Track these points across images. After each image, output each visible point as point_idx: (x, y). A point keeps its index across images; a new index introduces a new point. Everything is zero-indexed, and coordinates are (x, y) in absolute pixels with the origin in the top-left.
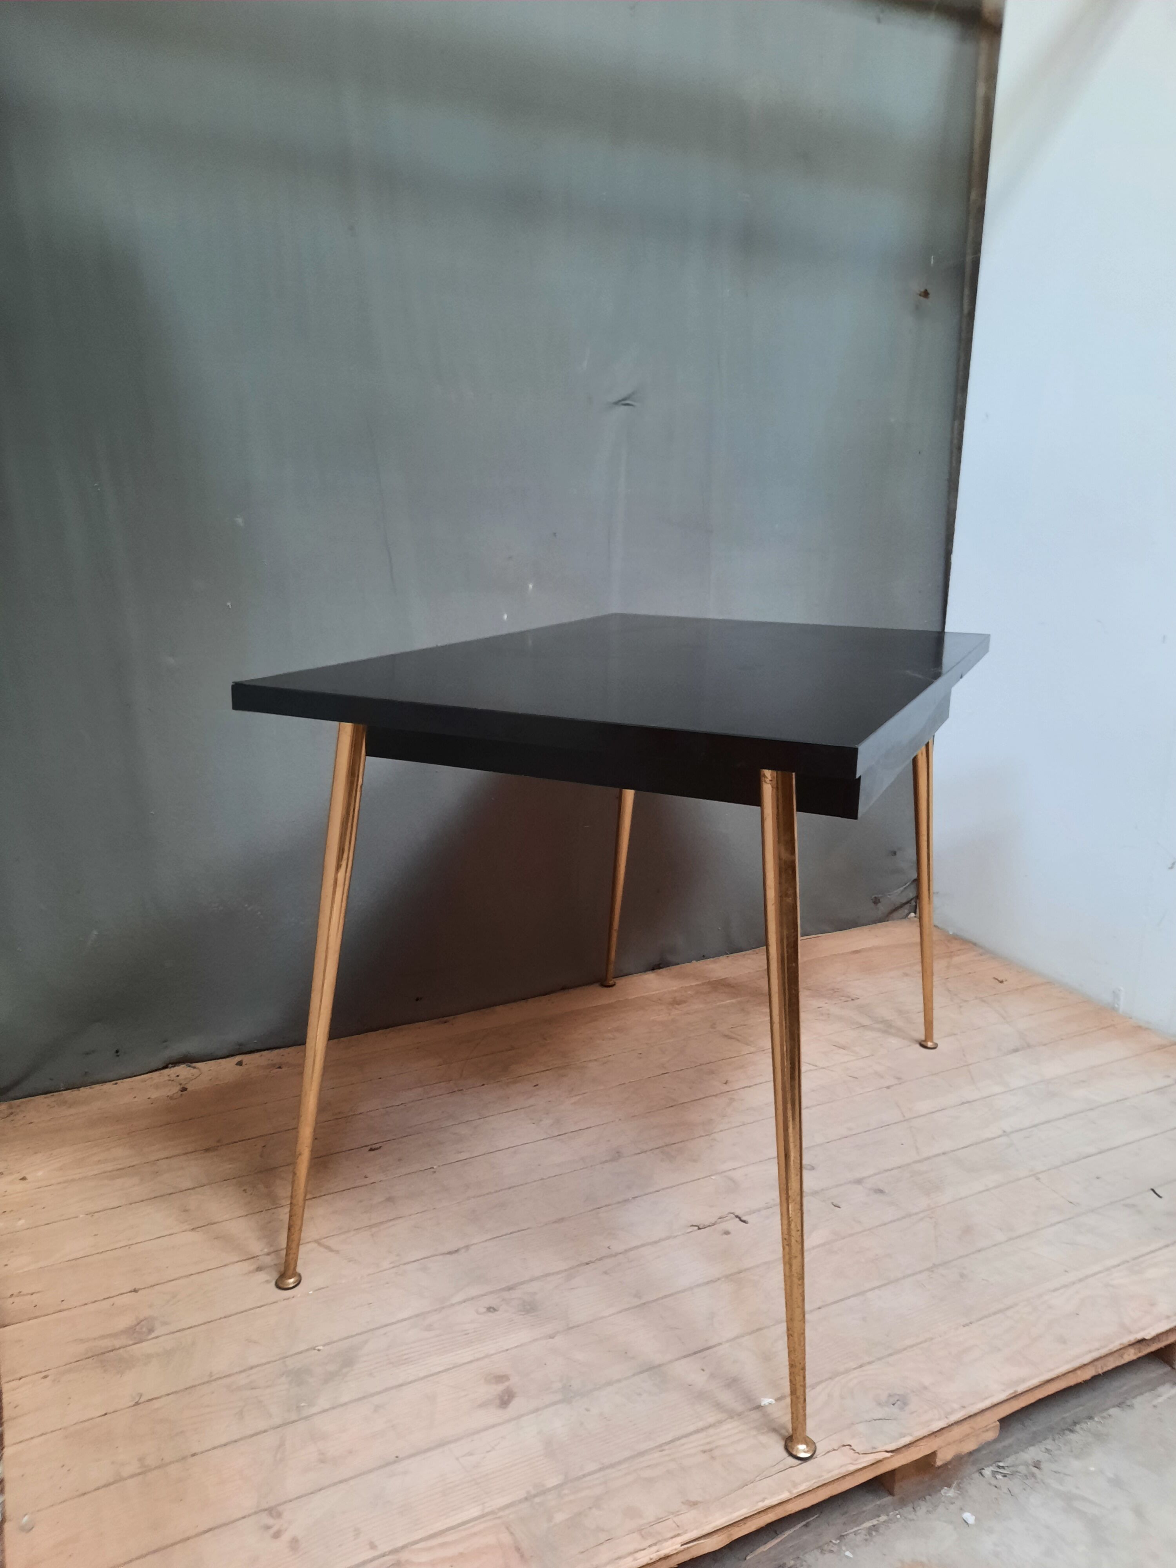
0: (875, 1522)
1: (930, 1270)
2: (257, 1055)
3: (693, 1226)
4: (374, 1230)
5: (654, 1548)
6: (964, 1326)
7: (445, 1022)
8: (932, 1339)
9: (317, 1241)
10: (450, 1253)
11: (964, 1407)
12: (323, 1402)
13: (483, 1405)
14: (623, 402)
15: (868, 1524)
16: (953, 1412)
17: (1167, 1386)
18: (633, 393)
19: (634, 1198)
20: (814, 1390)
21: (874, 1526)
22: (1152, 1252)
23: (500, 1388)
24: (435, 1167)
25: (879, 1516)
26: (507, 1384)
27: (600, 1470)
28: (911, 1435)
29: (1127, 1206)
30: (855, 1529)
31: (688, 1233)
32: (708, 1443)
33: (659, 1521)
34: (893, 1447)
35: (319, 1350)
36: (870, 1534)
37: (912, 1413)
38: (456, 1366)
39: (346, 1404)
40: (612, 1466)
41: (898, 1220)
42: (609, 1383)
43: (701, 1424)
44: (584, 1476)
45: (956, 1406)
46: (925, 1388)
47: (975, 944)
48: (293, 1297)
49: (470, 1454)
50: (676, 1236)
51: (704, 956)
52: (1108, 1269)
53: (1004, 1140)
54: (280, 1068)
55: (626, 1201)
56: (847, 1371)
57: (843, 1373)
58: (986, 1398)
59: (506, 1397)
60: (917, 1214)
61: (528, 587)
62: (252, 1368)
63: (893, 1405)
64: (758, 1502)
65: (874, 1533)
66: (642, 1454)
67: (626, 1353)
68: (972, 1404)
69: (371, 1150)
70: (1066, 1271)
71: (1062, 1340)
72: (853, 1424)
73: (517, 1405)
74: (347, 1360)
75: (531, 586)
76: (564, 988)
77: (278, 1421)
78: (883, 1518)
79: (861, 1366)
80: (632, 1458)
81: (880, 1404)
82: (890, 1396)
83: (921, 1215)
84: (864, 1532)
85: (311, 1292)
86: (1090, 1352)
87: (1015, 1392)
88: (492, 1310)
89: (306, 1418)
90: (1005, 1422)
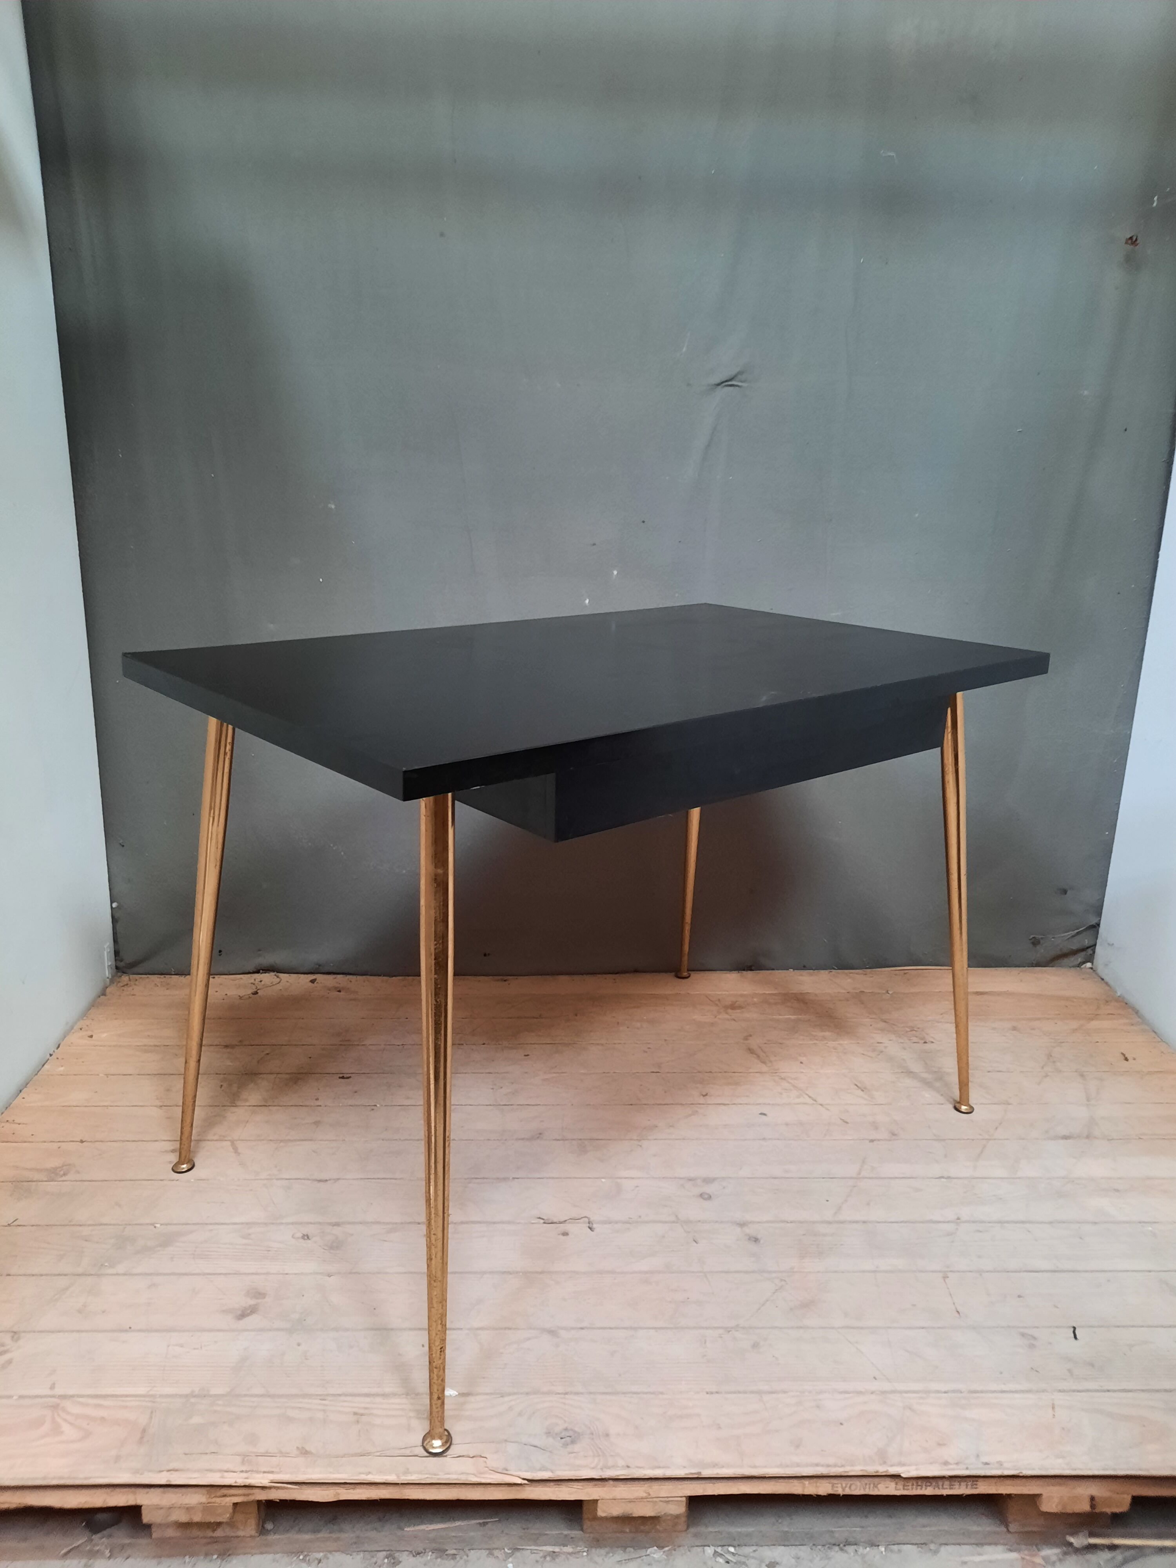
0: (557, 1549)
1: (728, 1330)
2: (331, 977)
3: (540, 1218)
4: (282, 1144)
5: (245, 1475)
6: (707, 1393)
7: (505, 981)
8: (662, 1393)
9: (232, 1142)
10: (320, 1181)
11: (628, 1467)
12: (120, 1268)
13: (226, 1312)
14: (727, 383)
15: (550, 1549)
16: (614, 1467)
17: (1000, 1548)
18: (740, 373)
19: (514, 1178)
20: (501, 1398)
21: (554, 1552)
22: (1003, 1392)
23: (252, 1302)
24: (378, 1105)
25: (565, 1545)
26: (259, 1301)
27: (262, 1396)
28: (553, 1472)
29: (1023, 1335)
30: (533, 1547)
31: (533, 1223)
32: (366, 1408)
33: (266, 1455)
34: (529, 1476)
35: (155, 1227)
36: (545, 1557)
37: (570, 1453)
38: (237, 1274)
39: (136, 1275)
40: (272, 1396)
41: (746, 1272)
42: (336, 1329)
43: (374, 1390)
44: (245, 1395)
45: (621, 1463)
46: (607, 1435)
47: (1137, 1012)
48: (178, 1180)
49: (182, 1346)
50: (518, 1223)
51: (804, 967)
52: (928, 1392)
53: (950, 1227)
54: (339, 991)
55: (505, 1179)
56: (549, 1393)
57: (543, 1393)
58: (659, 1467)
59: (249, 1312)
60: (770, 1272)
61: (613, 573)
62: (101, 1225)
63: (562, 1438)
64: (360, 1473)
65: (548, 1558)
66: (305, 1396)
67: (375, 1309)
68: (640, 1468)
69: (343, 1078)
70: (875, 1378)
71: (797, 1444)
72: (506, 1441)
73: (252, 1321)
74: (166, 1241)
75: (615, 572)
76: (636, 971)
77: (80, 1270)
78: (569, 1549)
79: (566, 1394)
80: (296, 1396)
81: (548, 1434)
82: (566, 1429)
83: (774, 1275)
84: (541, 1554)
85: (192, 1180)
86: (817, 1465)
87: (700, 1473)
88: (306, 1237)
89: (98, 1275)
90: (695, 1502)
